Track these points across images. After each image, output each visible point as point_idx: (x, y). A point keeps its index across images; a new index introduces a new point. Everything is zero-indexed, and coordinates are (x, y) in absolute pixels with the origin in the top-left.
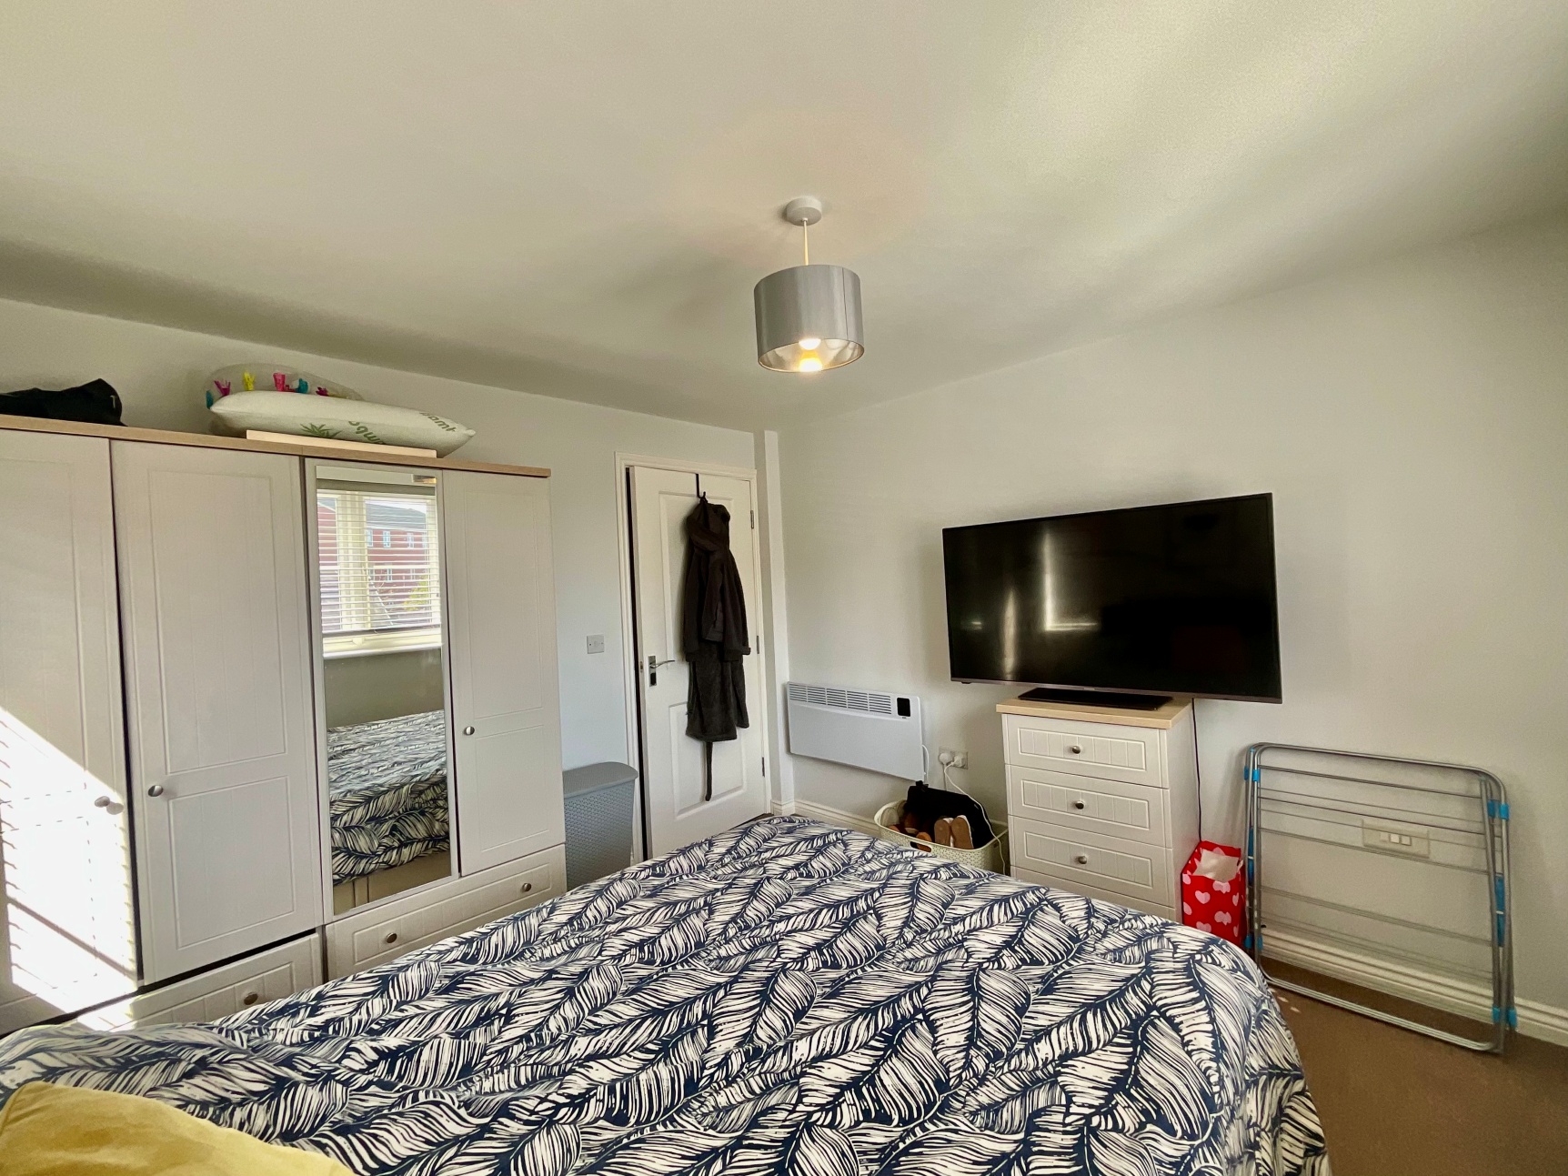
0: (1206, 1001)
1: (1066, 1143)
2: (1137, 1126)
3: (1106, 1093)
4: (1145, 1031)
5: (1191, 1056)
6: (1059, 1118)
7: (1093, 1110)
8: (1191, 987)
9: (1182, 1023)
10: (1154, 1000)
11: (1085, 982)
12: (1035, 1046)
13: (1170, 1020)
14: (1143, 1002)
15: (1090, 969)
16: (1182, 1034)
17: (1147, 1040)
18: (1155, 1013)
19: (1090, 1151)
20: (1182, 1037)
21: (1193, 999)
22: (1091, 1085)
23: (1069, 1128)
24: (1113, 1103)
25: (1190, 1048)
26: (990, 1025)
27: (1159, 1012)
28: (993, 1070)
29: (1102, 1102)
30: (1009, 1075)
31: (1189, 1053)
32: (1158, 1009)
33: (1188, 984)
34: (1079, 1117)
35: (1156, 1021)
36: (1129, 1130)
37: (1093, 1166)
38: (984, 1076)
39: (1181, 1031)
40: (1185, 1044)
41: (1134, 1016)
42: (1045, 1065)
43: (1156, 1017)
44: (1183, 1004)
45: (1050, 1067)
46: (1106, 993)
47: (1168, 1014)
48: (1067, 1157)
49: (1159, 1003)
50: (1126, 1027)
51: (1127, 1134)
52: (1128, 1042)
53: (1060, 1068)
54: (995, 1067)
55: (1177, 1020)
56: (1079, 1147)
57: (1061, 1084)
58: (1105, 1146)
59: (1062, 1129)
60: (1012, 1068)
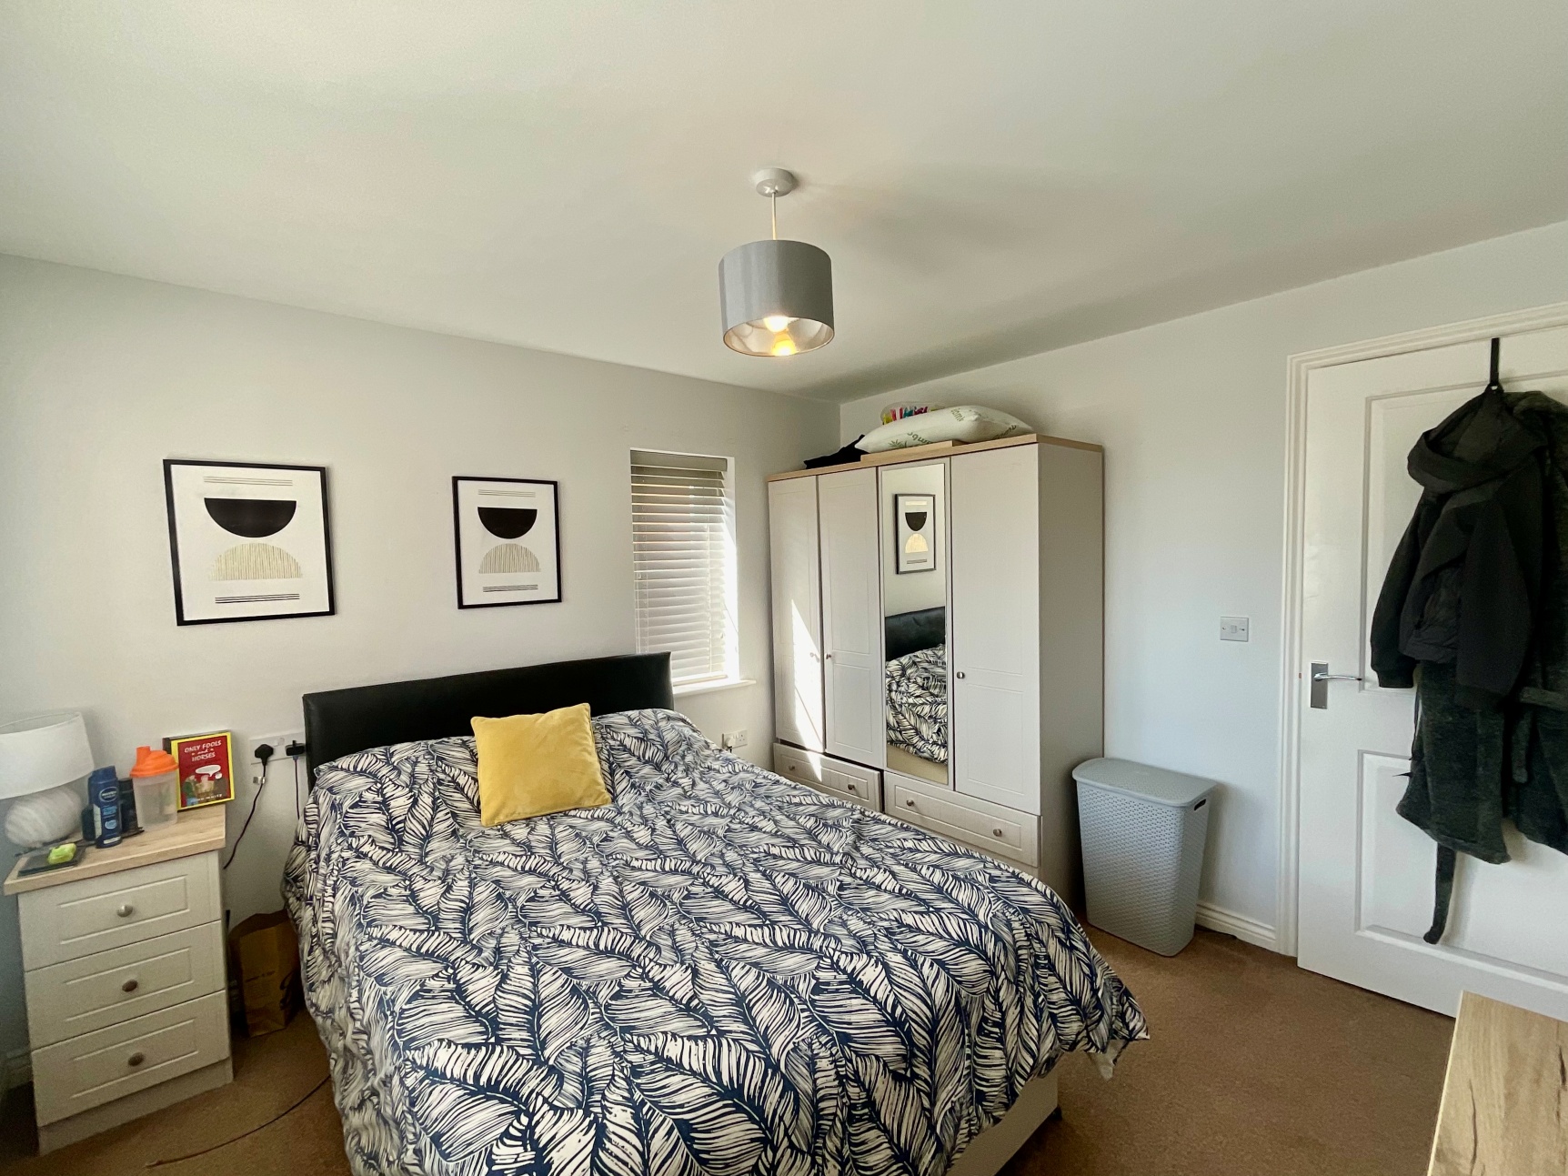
0: (471, 1085)
1: (525, 1087)
2: (494, 1157)
3: (541, 1145)
4: (483, 1024)
5: (439, 1040)
6: (546, 1093)
7: (533, 1123)
8: (493, 1083)
9: (468, 1053)
10: (505, 1048)
11: (565, 1016)
12: (629, 1110)
13: (478, 1046)
14: (510, 1039)
15: (576, 1024)
16: (459, 1047)
17: (475, 1022)
18: (493, 1040)
19: (506, 1102)
20: (457, 1045)
21: (480, 1076)
22: (557, 1137)
23: (534, 1095)
24: (529, 1147)
25: (444, 1043)
26: (678, 1083)
27: (491, 1043)
28: (623, 1065)
29: (536, 1137)
30: (611, 1073)
31: (441, 1040)
32: (494, 1045)
33: (498, 1082)
34: (537, 1109)
35: (485, 1037)
36: (497, 1145)
37: (495, 1098)
38: (622, 1057)
39: (462, 1048)
40: (450, 1043)
41: (502, 1026)
42: (604, 1107)
43: (488, 1039)
44: (483, 1065)
45: (599, 1110)
46: (541, 1022)
47: (484, 1049)
48: (514, 1084)
49: (498, 1049)
50: (497, 1016)
51: (495, 1142)
52: (484, 1011)
53: (592, 1118)
54: (626, 1066)
55: (473, 1052)
56: (515, 1095)
57: (575, 1110)
58: (500, 1116)
59: (536, 1090)
60: (616, 1078)
